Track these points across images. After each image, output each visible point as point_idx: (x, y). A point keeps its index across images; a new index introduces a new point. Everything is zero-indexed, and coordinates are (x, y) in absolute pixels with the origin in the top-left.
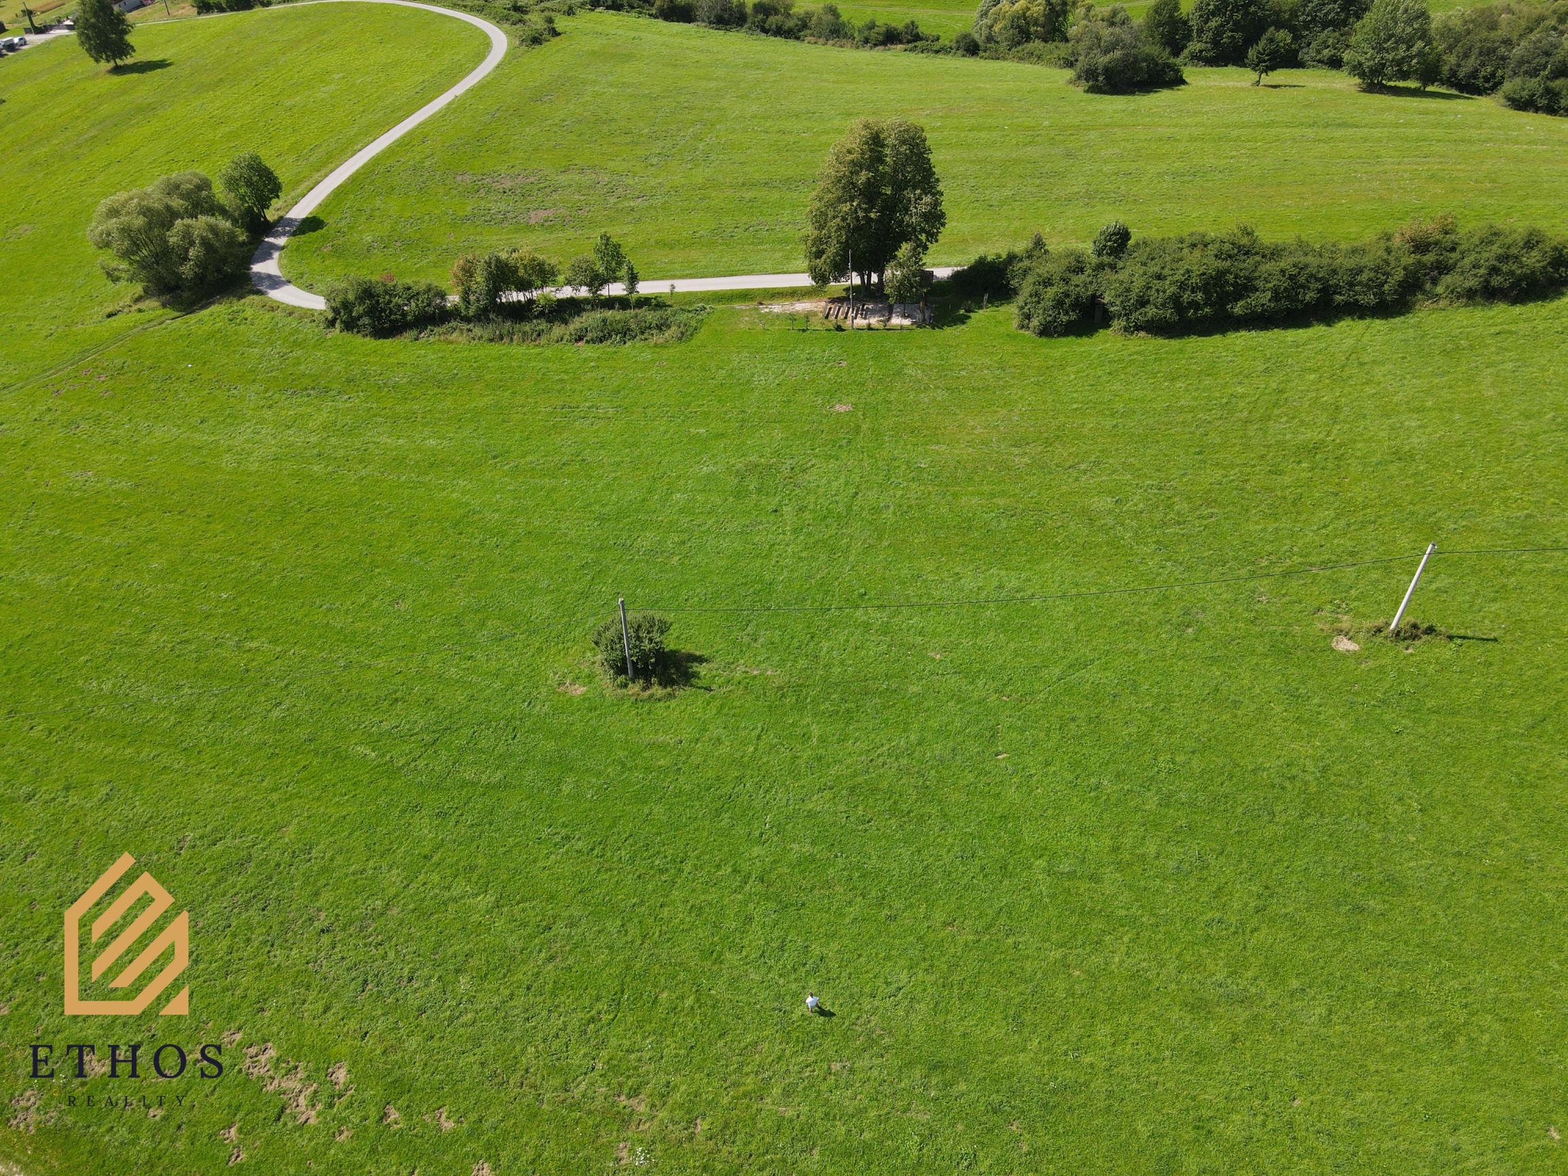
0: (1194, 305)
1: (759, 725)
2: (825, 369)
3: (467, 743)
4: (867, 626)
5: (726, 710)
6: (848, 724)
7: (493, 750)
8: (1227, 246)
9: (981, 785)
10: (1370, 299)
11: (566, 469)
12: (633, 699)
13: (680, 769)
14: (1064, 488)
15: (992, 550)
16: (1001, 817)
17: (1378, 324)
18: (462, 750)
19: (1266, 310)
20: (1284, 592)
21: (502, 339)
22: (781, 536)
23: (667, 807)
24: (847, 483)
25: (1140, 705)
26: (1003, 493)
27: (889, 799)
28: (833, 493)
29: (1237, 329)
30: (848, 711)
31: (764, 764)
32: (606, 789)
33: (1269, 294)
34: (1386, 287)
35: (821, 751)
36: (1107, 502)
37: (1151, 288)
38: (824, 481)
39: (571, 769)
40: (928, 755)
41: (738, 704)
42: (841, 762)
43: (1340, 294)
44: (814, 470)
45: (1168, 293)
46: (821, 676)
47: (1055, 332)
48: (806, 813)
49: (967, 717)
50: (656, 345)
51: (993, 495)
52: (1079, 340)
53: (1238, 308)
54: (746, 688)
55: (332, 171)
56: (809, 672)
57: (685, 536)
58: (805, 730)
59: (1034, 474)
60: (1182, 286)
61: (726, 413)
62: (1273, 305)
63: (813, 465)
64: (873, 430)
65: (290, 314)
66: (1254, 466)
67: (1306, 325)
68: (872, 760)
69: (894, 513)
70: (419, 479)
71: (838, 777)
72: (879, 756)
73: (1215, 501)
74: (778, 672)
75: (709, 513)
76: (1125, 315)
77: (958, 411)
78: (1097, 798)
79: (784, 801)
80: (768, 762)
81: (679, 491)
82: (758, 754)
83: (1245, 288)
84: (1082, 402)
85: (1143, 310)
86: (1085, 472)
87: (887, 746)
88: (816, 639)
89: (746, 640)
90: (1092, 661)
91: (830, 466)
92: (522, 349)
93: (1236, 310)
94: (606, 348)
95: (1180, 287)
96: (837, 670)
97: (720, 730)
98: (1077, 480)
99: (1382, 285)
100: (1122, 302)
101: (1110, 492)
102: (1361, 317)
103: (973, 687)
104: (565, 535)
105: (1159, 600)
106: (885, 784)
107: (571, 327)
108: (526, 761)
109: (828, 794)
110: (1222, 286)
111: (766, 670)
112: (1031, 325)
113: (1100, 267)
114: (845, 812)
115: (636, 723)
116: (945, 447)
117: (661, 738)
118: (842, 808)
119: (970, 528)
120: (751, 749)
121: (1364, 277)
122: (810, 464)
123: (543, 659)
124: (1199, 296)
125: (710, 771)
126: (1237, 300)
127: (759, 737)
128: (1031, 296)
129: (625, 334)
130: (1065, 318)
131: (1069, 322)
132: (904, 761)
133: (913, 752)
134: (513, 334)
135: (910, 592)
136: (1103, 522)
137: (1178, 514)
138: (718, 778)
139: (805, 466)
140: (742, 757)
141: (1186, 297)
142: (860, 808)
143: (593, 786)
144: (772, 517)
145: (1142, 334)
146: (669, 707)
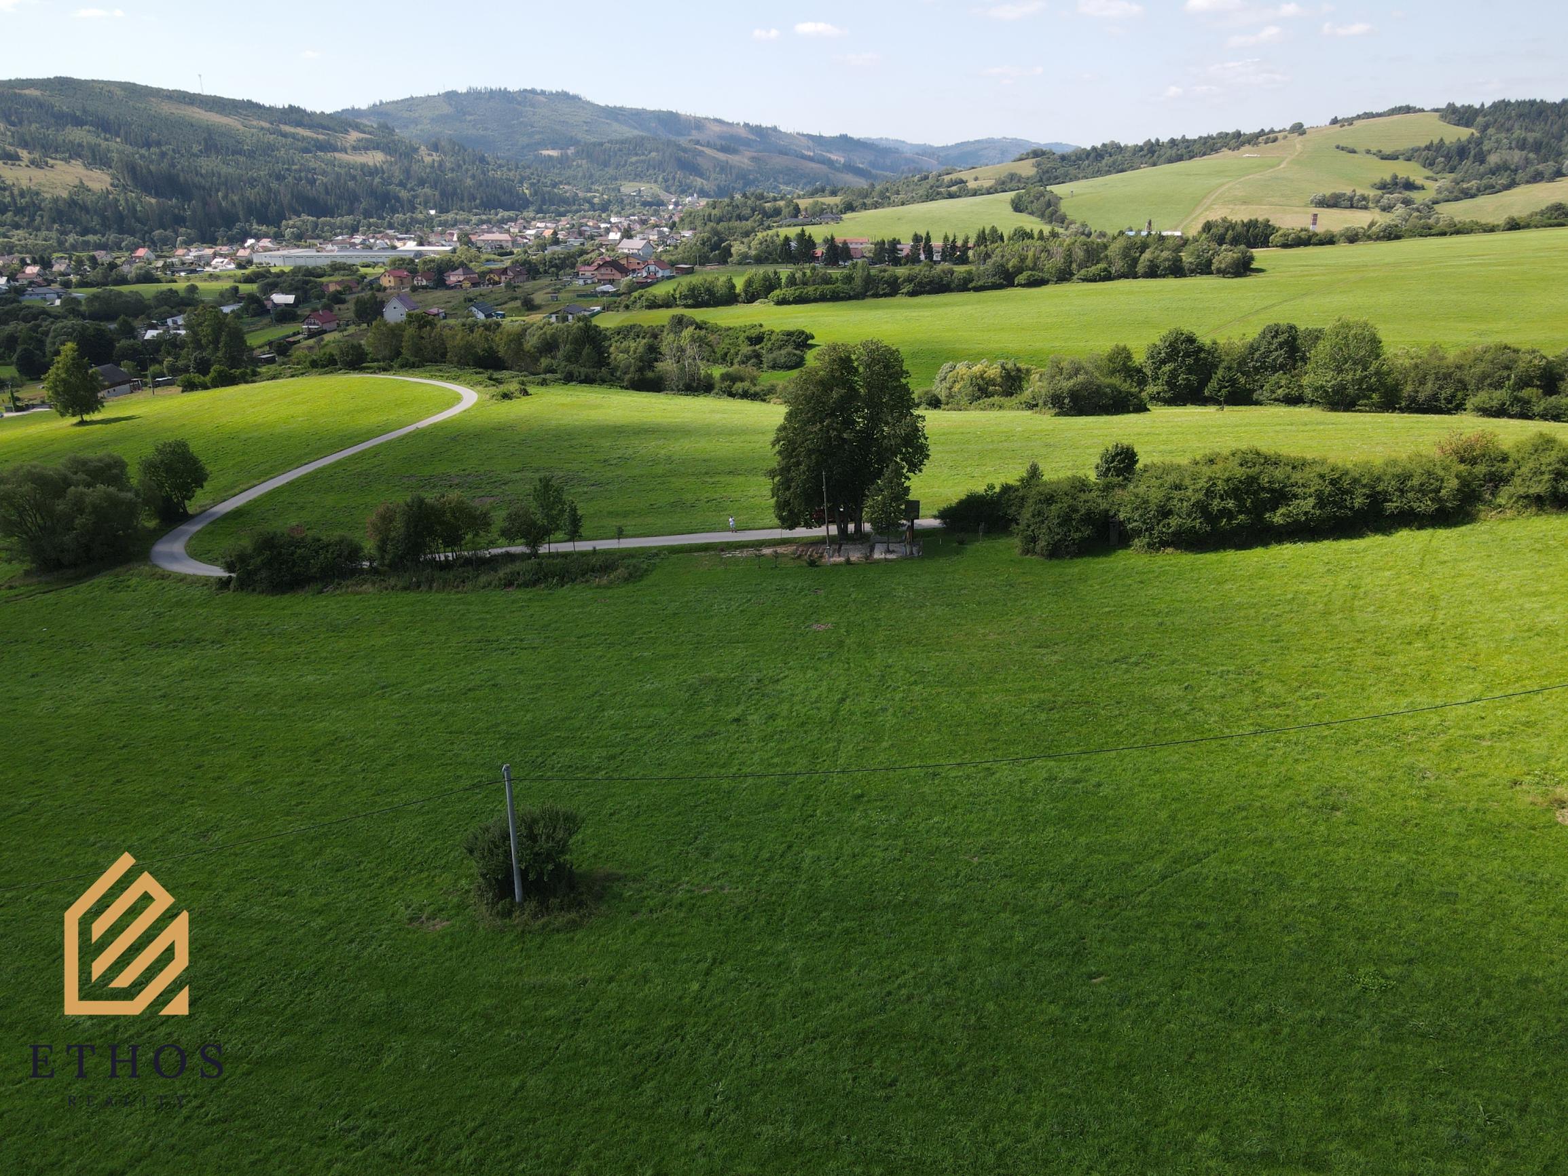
0: (1224, 512)
1: (709, 955)
2: (800, 596)
3: (246, 1001)
4: (869, 832)
5: (658, 939)
6: (847, 948)
7: (285, 1008)
8: (1250, 456)
9: (1074, 1019)
10: (1426, 505)
11: (471, 695)
12: (520, 929)
13: (579, 1020)
14: (1113, 681)
15: (1031, 743)
16: (1119, 1067)
17: (1442, 533)
18: (236, 1011)
19: (1311, 520)
20: (1455, 766)
21: (419, 587)
22: (745, 745)
23: (550, 1076)
24: (830, 690)
25: (1297, 903)
26: (1034, 689)
27: (922, 1047)
28: (813, 700)
29: (1280, 541)
30: (847, 931)
31: (715, 1006)
32: (453, 1056)
33: (1311, 501)
34: (1443, 492)
35: (809, 985)
36: (1175, 690)
37: (1172, 498)
38: (801, 689)
39: (403, 1030)
40: (980, 980)
41: (677, 930)
42: (839, 999)
43: (1391, 501)
44: (787, 681)
45: (1193, 500)
46: (803, 891)
47: (1068, 553)
48: (783, 1076)
49: (1033, 930)
50: (598, 587)
51: (1023, 691)
52: (1097, 560)
53: (1278, 517)
54: (691, 910)
55: (272, 478)
56: (785, 887)
57: (618, 750)
58: (781, 959)
59: (1071, 670)
60: (1209, 493)
61: (678, 637)
62: (1318, 512)
63: (786, 677)
64: (859, 645)
65: (181, 580)
66: (1352, 649)
67: (1361, 535)
68: (889, 993)
69: (894, 714)
70: (283, 711)
71: (835, 1019)
72: (900, 987)
73: (1317, 682)
74: (740, 889)
75: (649, 727)
76: (1146, 530)
77: (963, 622)
78: (1276, 1033)
79: (748, 1058)
80: (722, 1004)
81: (613, 708)
82: (707, 993)
83: (1281, 496)
84: (1114, 606)
85: (1166, 521)
86: (1137, 664)
87: (912, 973)
88: (795, 849)
89: (694, 855)
90: (1207, 854)
91: (808, 677)
92: (440, 596)
93: (1275, 520)
94: (541, 590)
95: (1206, 495)
96: (827, 883)
97: (649, 964)
98: (1127, 671)
99: (1438, 490)
100: (1141, 516)
101: (1175, 680)
102: (1421, 527)
103: (1034, 892)
104: (457, 755)
105: (1281, 782)
106: (915, 1026)
107: (501, 574)
108: (334, 1021)
109: (820, 1046)
110: (1255, 493)
111: (722, 888)
112: (1038, 548)
113: (1108, 488)
114: (851, 1071)
115: (519, 960)
116: (951, 654)
117: (553, 978)
118: (845, 1064)
119: (997, 724)
120: (695, 986)
121: (1415, 482)
122: (782, 675)
123: (395, 890)
124: (1231, 504)
125: (628, 1022)
126: (1274, 509)
127: (708, 973)
128: (1033, 516)
129: (564, 577)
130: (1077, 535)
131: (1083, 540)
132: (942, 992)
133: (955, 979)
134: (433, 580)
135: (926, 789)
136: (1174, 708)
137: (1273, 696)
138: (640, 1031)
139: (776, 678)
140: (680, 998)
141: (1216, 504)
142: (877, 1063)
143: (433, 1053)
144: (734, 727)
145: (1169, 550)
146: (572, 939)
